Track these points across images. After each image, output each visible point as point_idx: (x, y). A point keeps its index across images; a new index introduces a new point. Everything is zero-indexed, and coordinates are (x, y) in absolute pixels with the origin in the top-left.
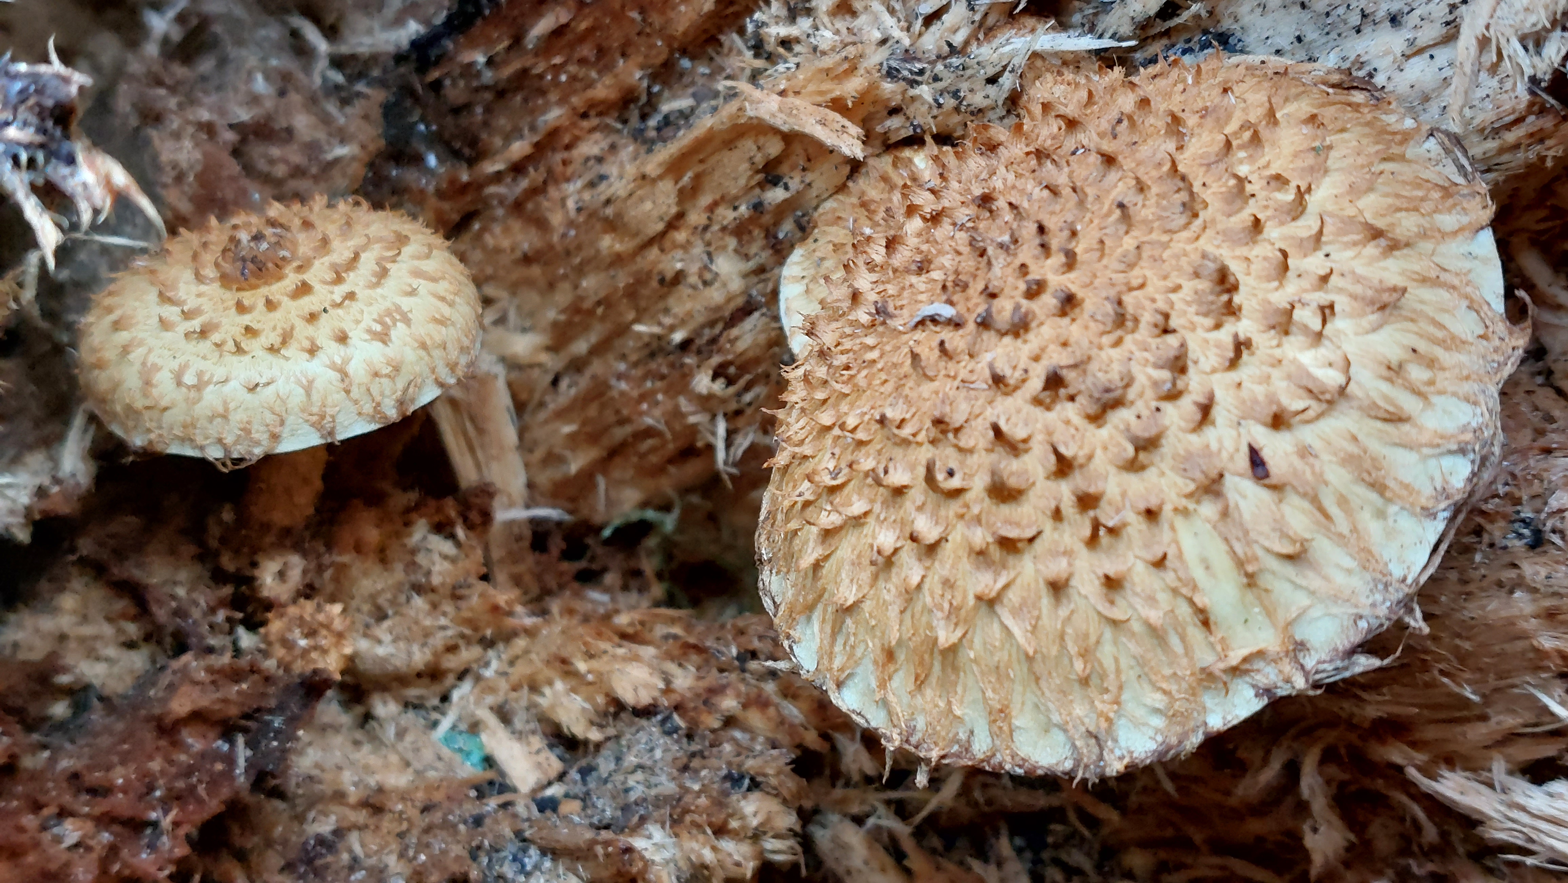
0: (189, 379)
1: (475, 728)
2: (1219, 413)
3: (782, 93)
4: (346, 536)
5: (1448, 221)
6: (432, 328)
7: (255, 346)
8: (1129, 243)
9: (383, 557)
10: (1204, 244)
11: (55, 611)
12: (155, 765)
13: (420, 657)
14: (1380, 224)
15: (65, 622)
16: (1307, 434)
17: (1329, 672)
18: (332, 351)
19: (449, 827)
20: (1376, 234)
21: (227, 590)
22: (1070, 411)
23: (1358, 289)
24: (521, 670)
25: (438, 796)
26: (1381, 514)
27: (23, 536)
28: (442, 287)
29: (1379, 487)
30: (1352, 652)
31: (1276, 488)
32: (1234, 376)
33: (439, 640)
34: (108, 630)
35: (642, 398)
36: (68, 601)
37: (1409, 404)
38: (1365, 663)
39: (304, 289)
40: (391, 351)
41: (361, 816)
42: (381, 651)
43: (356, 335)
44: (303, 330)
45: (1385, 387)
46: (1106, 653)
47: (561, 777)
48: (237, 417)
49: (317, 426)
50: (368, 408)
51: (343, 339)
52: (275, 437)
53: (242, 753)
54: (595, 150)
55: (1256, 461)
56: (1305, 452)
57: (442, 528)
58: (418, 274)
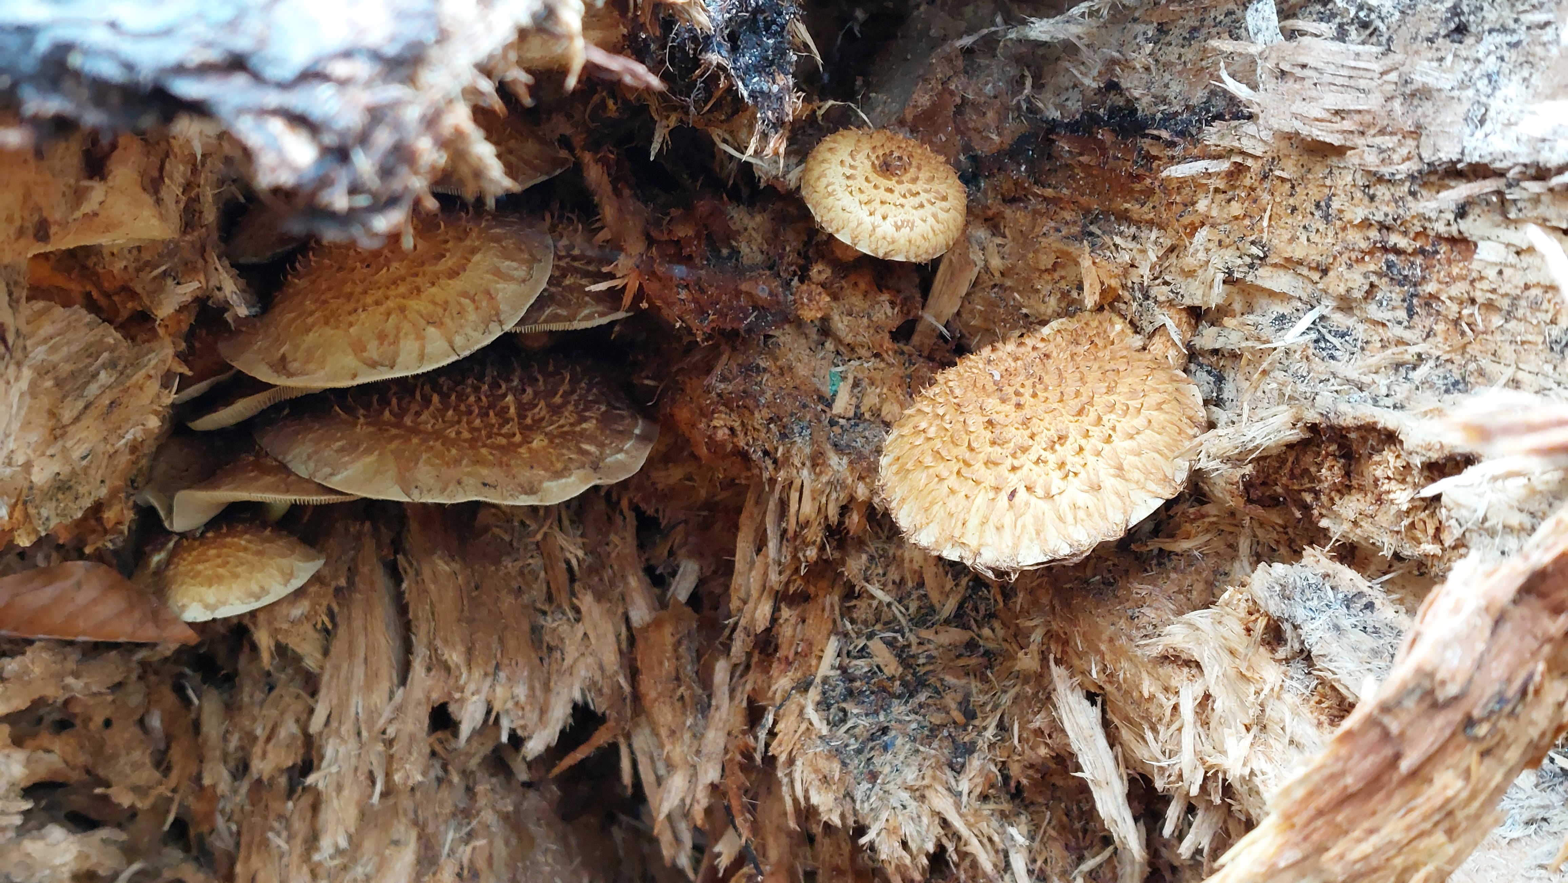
0: (830, 189)
1: (844, 379)
2: (1019, 473)
3: (1094, 263)
4: (853, 278)
5: (1152, 486)
6: (919, 238)
7: (858, 196)
8: (1055, 406)
9: (865, 295)
10: (1072, 426)
11: (753, 218)
12: (724, 297)
13: (849, 339)
14: (1125, 467)
15: (751, 225)
16: (1033, 500)
17: (980, 568)
18: (878, 218)
19: (795, 399)
20: (1120, 468)
21: (801, 262)
22: (989, 435)
23: (1093, 477)
24: (874, 374)
25: (803, 387)
26: (1032, 540)
27: (762, 185)
28: (937, 227)
29: (1038, 533)
30: (989, 568)
31: (1011, 507)
32: (1033, 467)
33: (860, 339)
34: (759, 240)
35: (1003, 320)
36: (758, 219)
37: (1070, 518)
38: (990, 574)
39: (890, 190)
40: (896, 235)
41: (776, 371)
42: (840, 325)
43: (890, 220)
44: (876, 204)
45: (1067, 509)
46: (936, 508)
47: (849, 419)
48: (832, 214)
49: (853, 239)
50: (873, 247)
51: (884, 218)
52: (837, 231)
53: (752, 318)
54: (1068, 218)
55: (1013, 494)
56: (1027, 504)
57: (892, 303)
58: (935, 216)
